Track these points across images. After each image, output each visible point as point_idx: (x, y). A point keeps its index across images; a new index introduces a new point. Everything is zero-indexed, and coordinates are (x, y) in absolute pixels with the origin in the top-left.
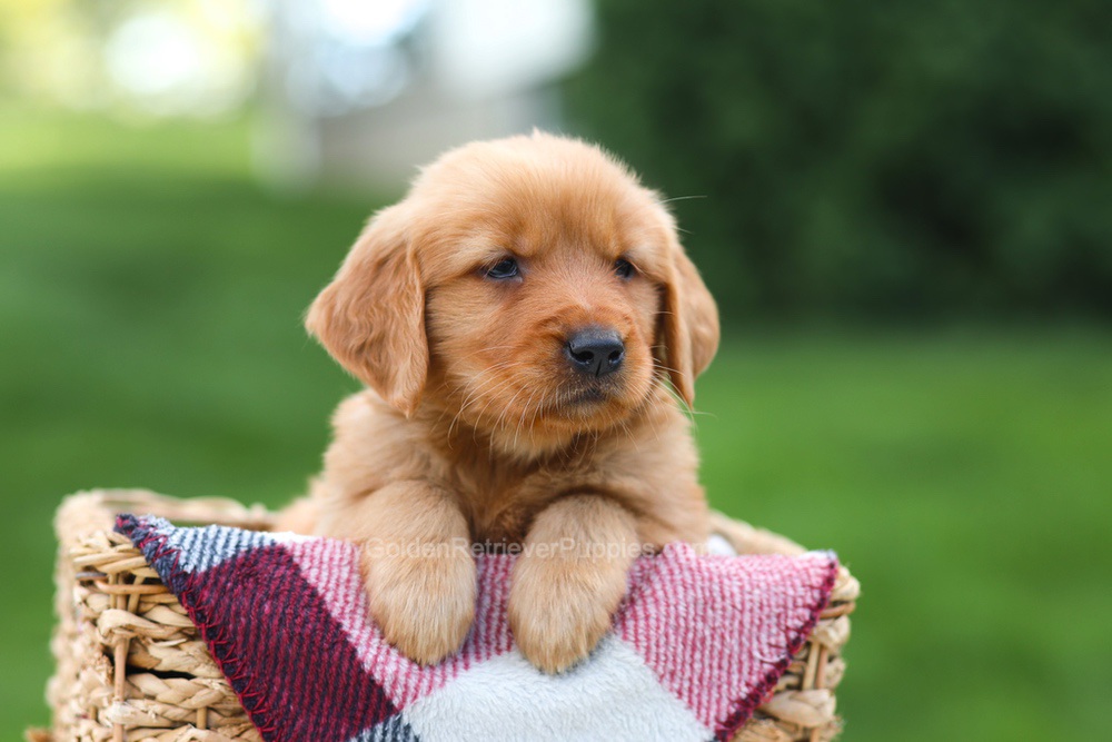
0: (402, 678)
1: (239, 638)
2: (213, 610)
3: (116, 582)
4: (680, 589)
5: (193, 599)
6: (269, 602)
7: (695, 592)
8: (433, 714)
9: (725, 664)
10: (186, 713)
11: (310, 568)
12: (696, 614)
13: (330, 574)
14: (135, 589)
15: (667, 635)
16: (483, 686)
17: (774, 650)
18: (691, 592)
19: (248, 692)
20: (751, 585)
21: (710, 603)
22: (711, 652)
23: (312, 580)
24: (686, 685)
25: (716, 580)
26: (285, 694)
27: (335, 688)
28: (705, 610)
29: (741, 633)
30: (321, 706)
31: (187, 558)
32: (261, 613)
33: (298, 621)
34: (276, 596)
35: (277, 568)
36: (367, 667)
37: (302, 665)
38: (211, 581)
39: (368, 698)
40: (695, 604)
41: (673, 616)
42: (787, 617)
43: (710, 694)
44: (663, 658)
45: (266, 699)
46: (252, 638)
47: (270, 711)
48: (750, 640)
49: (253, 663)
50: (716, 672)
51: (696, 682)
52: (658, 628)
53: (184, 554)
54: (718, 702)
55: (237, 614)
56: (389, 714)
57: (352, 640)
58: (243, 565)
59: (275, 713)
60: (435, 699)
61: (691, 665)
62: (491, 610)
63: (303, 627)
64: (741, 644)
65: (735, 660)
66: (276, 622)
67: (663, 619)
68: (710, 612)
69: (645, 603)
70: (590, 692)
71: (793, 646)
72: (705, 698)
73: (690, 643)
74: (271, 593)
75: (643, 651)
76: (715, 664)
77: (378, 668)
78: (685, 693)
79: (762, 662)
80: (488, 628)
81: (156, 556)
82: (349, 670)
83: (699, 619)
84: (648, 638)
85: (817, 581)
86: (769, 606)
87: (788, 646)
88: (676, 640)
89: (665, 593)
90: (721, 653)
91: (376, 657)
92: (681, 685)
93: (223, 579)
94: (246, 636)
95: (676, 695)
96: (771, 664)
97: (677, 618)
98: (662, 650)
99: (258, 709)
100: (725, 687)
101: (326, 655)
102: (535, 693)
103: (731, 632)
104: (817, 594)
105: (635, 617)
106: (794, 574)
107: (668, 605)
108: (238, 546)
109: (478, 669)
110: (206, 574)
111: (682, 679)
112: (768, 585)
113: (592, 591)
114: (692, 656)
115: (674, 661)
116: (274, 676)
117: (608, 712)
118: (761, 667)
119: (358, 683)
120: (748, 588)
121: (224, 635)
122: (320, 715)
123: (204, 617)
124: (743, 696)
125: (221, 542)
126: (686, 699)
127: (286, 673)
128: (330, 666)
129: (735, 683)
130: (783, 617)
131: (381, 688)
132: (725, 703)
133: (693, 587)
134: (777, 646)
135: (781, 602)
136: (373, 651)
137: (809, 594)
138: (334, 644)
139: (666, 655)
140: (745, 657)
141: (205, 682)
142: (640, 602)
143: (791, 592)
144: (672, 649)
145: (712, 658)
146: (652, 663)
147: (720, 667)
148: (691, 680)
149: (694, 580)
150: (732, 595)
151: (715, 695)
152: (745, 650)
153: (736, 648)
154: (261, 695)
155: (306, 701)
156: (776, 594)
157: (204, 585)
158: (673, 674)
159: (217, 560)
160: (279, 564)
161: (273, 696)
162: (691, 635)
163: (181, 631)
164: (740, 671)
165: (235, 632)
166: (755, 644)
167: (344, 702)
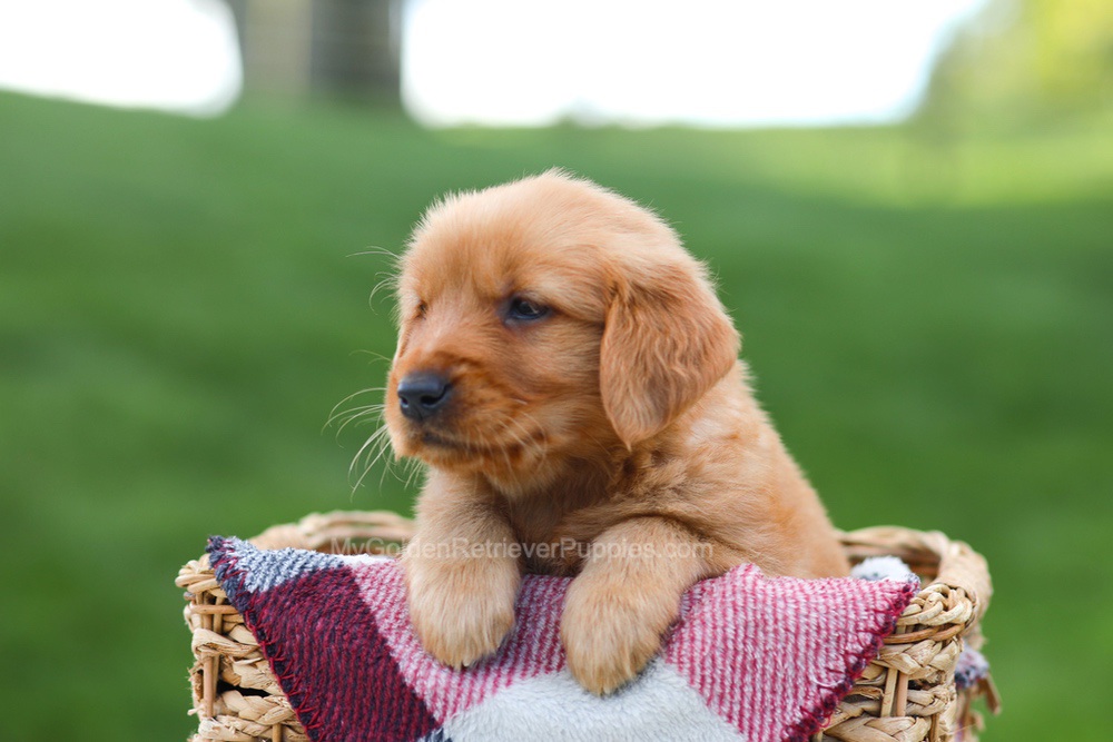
0: (441, 693)
1: (295, 655)
2: (271, 627)
3: (202, 602)
4: (730, 612)
5: (255, 618)
6: (321, 619)
7: (746, 615)
8: (472, 728)
9: (779, 689)
10: (263, 729)
11: (369, 588)
12: (746, 637)
13: (388, 594)
14: (217, 609)
15: (713, 659)
16: (523, 704)
17: (831, 674)
18: (741, 615)
19: (303, 707)
20: (808, 608)
21: (761, 625)
22: (763, 675)
23: (368, 599)
24: (736, 708)
25: (769, 602)
26: (336, 709)
27: (381, 703)
28: (756, 632)
29: (796, 657)
30: (369, 720)
31: (252, 579)
32: (312, 630)
33: (345, 637)
34: (329, 613)
35: (336, 588)
36: (408, 681)
37: (351, 680)
38: (271, 600)
39: (411, 711)
40: (746, 627)
41: (719, 638)
42: (847, 641)
43: (762, 718)
44: (709, 680)
45: (319, 714)
46: (306, 655)
47: (323, 726)
48: (806, 663)
49: (307, 679)
50: (768, 696)
51: (747, 706)
52: (703, 650)
53: (249, 575)
54: (772, 726)
55: (292, 631)
56: (431, 728)
57: (394, 655)
58: (304, 585)
59: (327, 727)
60: (472, 714)
61: (741, 688)
62: (546, 631)
63: (351, 642)
64: (796, 668)
65: (790, 685)
66: (326, 638)
67: (709, 641)
68: (761, 634)
69: (692, 626)
70: (628, 712)
71: (853, 671)
72: (757, 723)
73: (738, 666)
74: (324, 610)
75: (686, 671)
76: (768, 688)
77: (418, 683)
78: (736, 717)
79: (819, 687)
80: (541, 648)
81: (225, 577)
82: (392, 685)
83: (749, 642)
84: (692, 660)
85: (881, 605)
86: (828, 630)
87: (847, 671)
88: (724, 663)
89: (713, 615)
90: (774, 677)
91: (416, 671)
92: (731, 708)
93: (283, 598)
94: (301, 652)
95: (725, 718)
96: (829, 689)
97: (725, 639)
98: (708, 673)
99: (313, 724)
100: (779, 711)
101: (371, 671)
102: (574, 712)
103: (785, 655)
104: (881, 618)
105: (681, 640)
106: (859, 597)
107: (715, 627)
108: (302, 567)
109: (520, 686)
110: (268, 593)
111: (731, 703)
112: (828, 608)
113: (634, 611)
114: (742, 679)
115: (722, 684)
116: (327, 691)
117: (651, 734)
118: (819, 692)
119: (401, 697)
120: (803, 611)
121: (281, 653)
122: (367, 730)
123: (263, 634)
124: (798, 721)
125: (287, 564)
126: (736, 723)
127: (337, 688)
128: (375, 681)
129: (789, 708)
130: (843, 640)
131: (422, 701)
132: (779, 726)
133: (744, 608)
134: (836, 671)
135: (842, 626)
136: (414, 667)
137: (872, 618)
138: (379, 659)
139: (712, 678)
140: (800, 681)
141: (276, 699)
142: (687, 625)
143: (852, 616)
144: (719, 672)
145: (764, 682)
146: (698, 686)
147: (774, 692)
148: (741, 704)
149: (745, 603)
150: (785, 618)
151: (768, 719)
152: (801, 674)
153: (791, 672)
154: (314, 710)
155: (355, 716)
156: (836, 617)
157: (264, 605)
158: (722, 697)
159: (279, 580)
160: (340, 585)
161: (325, 711)
162: (740, 658)
163: (257, 650)
164: (795, 696)
165: (290, 648)
166: (812, 669)
167: (389, 716)
